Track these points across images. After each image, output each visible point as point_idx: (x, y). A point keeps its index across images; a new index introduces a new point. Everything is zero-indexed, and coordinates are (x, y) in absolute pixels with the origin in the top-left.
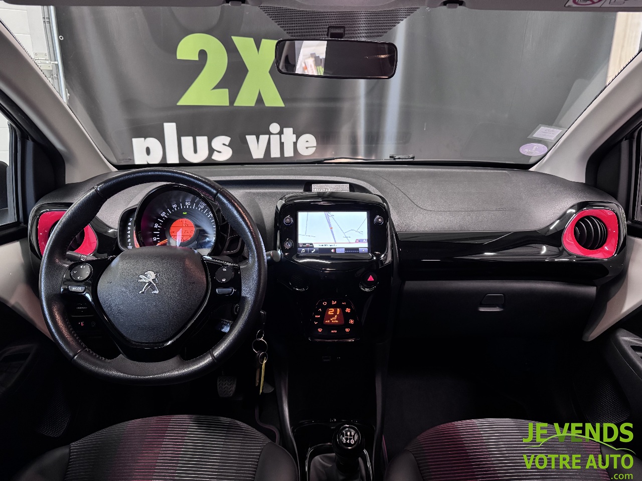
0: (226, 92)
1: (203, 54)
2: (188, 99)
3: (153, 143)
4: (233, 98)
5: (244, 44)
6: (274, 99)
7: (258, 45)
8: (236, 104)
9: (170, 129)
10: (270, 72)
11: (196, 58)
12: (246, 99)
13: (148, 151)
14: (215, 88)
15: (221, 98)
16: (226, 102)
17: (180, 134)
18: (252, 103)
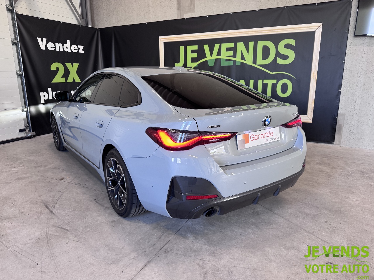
0: (64, 78)
1: (58, 68)
2: (54, 81)
3: (45, 94)
4: (66, 80)
5: (68, 65)
6: (78, 80)
7: (72, 65)
8: (67, 82)
9: (50, 89)
10: (76, 72)
11: (56, 69)
12: (70, 80)
13: (44, 96)
14: (61, 77)
15: (63, 80)
16: (65, 82)
17: (52, 91)
18: (72, 81)
